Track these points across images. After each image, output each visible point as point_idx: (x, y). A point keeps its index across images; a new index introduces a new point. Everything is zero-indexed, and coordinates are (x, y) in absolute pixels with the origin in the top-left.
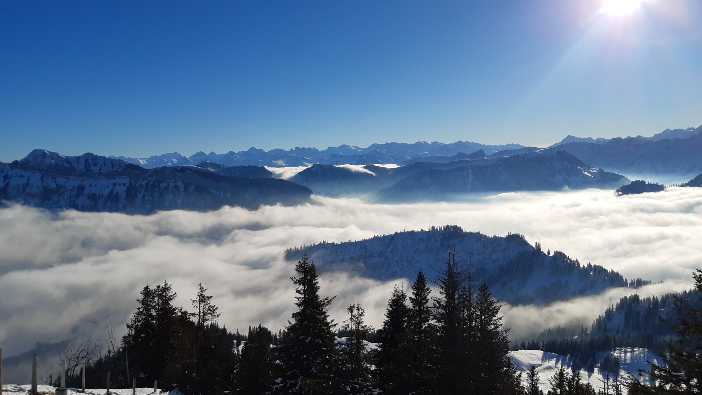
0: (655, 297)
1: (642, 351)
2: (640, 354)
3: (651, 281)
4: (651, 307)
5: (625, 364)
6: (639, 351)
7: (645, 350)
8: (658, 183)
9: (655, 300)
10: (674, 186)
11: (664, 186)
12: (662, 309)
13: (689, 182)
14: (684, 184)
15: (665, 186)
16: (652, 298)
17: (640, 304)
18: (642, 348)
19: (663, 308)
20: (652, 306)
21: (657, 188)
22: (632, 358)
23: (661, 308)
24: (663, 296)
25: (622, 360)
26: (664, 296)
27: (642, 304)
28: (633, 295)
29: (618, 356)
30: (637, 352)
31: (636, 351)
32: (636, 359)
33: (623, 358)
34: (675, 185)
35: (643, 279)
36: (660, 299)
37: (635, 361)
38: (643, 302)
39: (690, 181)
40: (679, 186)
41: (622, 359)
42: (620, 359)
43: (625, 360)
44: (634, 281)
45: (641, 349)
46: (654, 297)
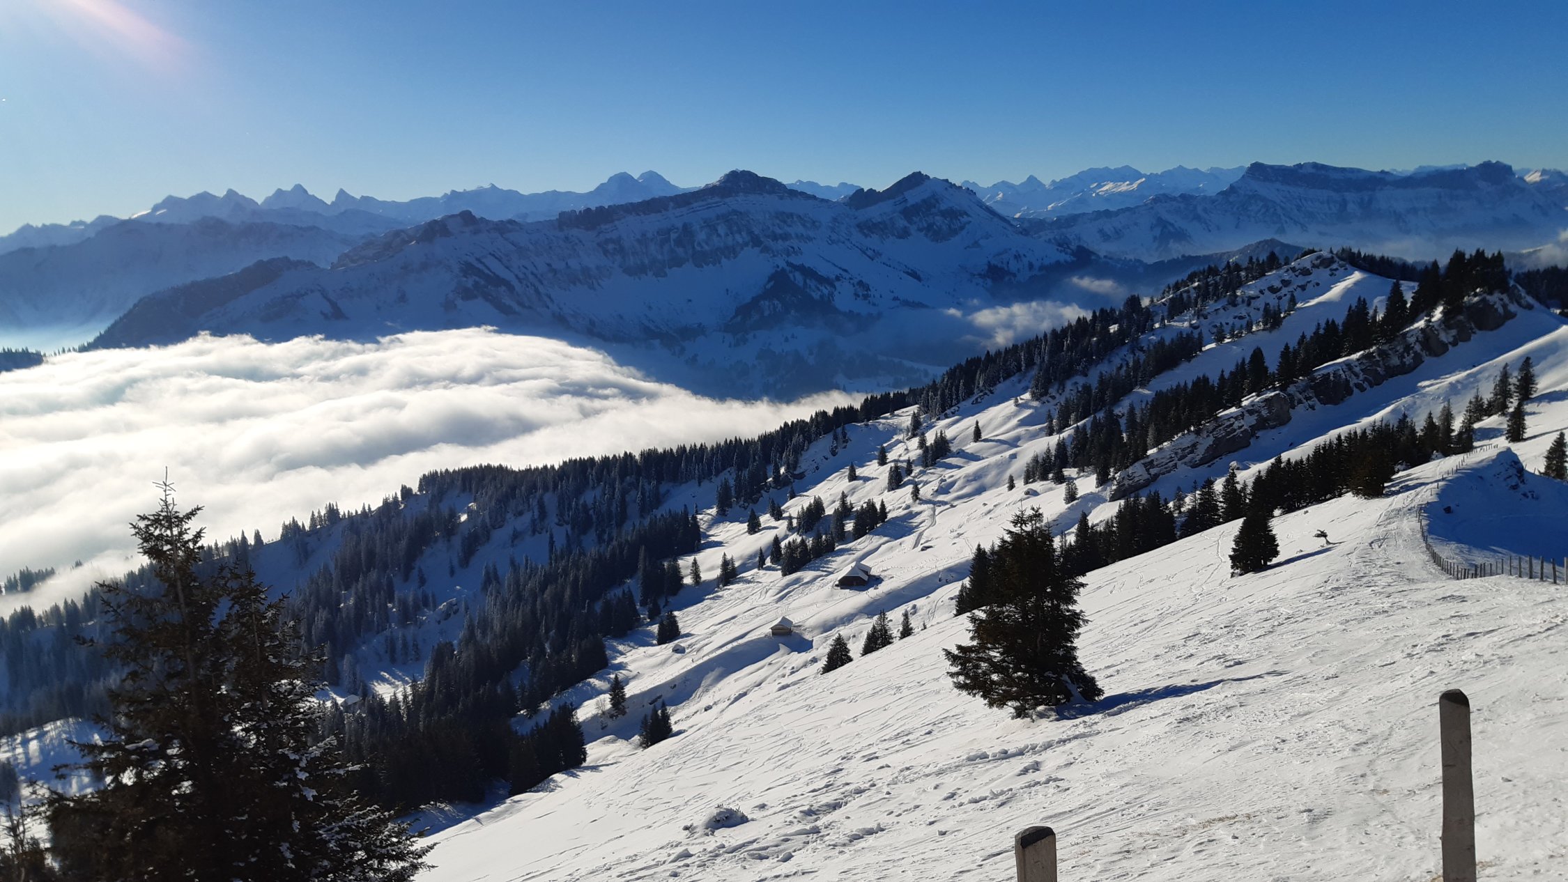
0: (69, 602)
1: (63, 726)
2: (59, 735)
3: (52, 569)
4: (65, 624)
5: (31, 769)
6: (56, 728)
7: (68, 722)
8: (27, 349)
9: (71, 609)
10: (64, 351)
11: (42, 354)
12: (89, 624)
13: (95, 340)
14: (86, 344)
15: (45, 355)
16: (62, 606)
17: (39, 627)
18: (62, 721)
19: (91, 620)
20: (66, 622)
21: (28, 360)
22: (42, 750)
23: (87, 621)
24: (86, 594)
25: (19, 763)
26: (89, 594)
27: (43, 624)
28: (19, 609)
29: (8, 759)
30: (53, 734)
31: (47, 732)
32: (53, 749)
33: (22, 758)
34: (66, 349)
35: (34, 570)
36: (80, 604)
37: (52, 753)
38: (44, 620)
39: (98, 338)
40: (74, 350)
41: (19, 761)
42: (16, 762)
43: (28, 759)
44: (15, 577)
45: (58, 723)
46: (66, 602)
